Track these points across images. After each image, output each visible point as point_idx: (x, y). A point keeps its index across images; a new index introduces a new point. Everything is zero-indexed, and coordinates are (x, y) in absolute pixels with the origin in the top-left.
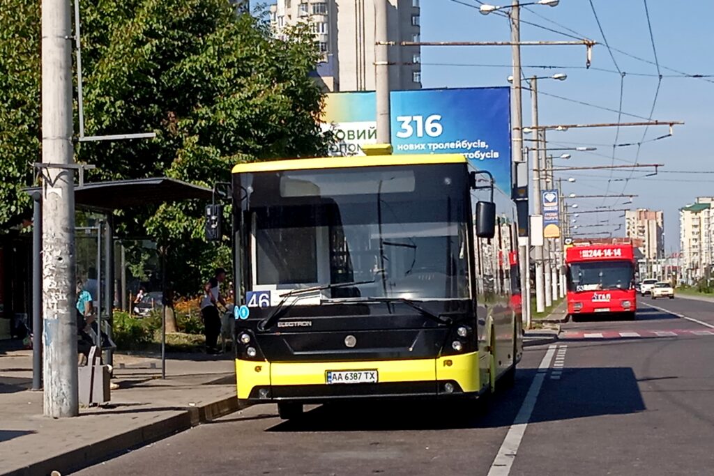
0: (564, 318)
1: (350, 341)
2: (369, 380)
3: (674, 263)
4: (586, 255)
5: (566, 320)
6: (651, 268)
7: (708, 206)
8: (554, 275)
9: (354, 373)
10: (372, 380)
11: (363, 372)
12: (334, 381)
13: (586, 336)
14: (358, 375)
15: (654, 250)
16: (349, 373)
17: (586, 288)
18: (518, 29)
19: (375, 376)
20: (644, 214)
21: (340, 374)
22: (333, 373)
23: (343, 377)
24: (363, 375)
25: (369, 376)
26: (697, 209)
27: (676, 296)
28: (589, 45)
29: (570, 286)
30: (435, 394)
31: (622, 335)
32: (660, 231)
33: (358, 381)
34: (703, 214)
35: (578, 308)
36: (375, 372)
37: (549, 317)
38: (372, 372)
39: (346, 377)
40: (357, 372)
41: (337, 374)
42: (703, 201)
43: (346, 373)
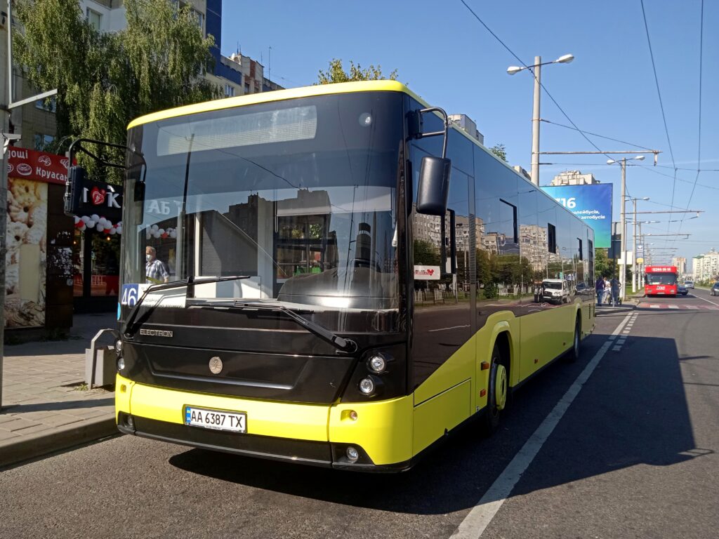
0: (643, 295)
1: (216, 366)
2: (235, 428)
3: (690, 275)
4: (654, 270)
5: (644, 296)
6: (682, 276)
7: (703, 257)
8: (639, 278)
9: (216, 413)
10: (238, 429)
11: (227, 415)
12: (193, 422)
13: (652, 307)
14: (222, 418)
15: (682, 270)
16: (210, 412)
17: (654, 283)
18: (625, 170)
19: (242, 422)
20: (680, 259)
21: (200, 413)
22: (192, 410)
23: (204, 418)
24: (228, 420)
25: (235, 421)
26: (699, 257)
27: (695, 287)
28: (656, 153)
29: (646, 283)
30: (329, 462)
31: (670, 307)
32: (685, 265)
33: (221, 427)
34: (701, 259)
35: (650, 292)
36: (243, 417)
37: (637, 295)
38: (239, 416)
39: (207, 418)
40: (220, 414)
41: (197, 412)
42: (701, 255)
43: (206, 412)
